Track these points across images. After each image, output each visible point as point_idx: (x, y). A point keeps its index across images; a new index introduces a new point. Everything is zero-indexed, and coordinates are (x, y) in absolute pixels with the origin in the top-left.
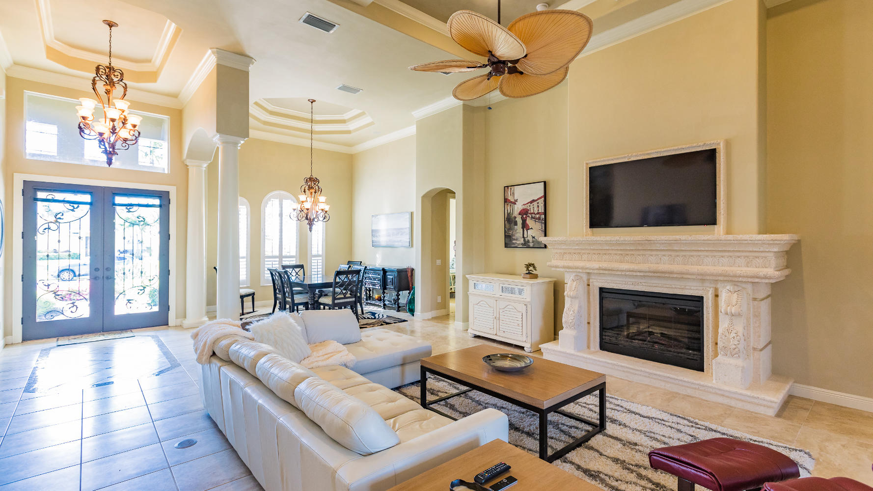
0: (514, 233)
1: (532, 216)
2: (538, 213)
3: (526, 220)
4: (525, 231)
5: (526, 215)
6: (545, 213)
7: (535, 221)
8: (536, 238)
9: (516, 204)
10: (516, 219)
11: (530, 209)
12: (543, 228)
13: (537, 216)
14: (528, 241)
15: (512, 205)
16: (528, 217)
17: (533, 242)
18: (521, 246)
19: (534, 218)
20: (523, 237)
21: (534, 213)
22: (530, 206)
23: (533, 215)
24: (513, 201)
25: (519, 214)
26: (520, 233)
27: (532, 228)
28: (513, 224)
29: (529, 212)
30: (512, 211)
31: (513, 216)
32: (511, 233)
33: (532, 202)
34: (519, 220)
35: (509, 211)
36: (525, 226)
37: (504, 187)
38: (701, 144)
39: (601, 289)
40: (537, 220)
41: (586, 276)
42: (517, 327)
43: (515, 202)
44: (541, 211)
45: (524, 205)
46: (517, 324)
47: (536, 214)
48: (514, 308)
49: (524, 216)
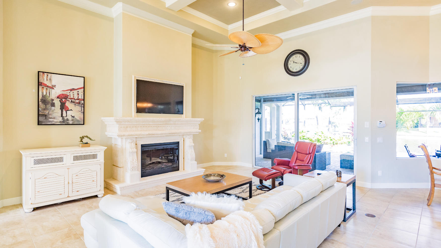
0: (50, 112)
1: (72, 101)
2: (78, 99)
3: (65, 103)
4: (64, 112)
5: (65, 99)
6: (84, 100)
8: (75, 117)
9: (53, 89)
10: (54, 102)
12: (83, 110)
13: (77, 101)
14: (67, 120)
15: (49, 89)
16: (68, 101)
18: (59, 123)
19: (74, 102)
20: (62, 116)
21: (75, 99)
22: (70, 93)
24: (50, 85)
25: (58, 97)
26: (58, 113)
27: (71, 110)
28: (49, 105)
29: (69, 97)
30: (48, 94)
31: (50, 98)
32: (47, 112)
33: (71, 90)
34: (57, 103)
35: (45, 94)
37: (39, 72)
38: (180, 83)
39: (142, 145)
40: (76, 104)
41: (135, 139)
42: (92, 183)
43: (52, 87)
44: (80, 97)
45: (63, 91)
46: (92, 181)
47: (76, 100)
48: (89, 170)
49: (63, 100)
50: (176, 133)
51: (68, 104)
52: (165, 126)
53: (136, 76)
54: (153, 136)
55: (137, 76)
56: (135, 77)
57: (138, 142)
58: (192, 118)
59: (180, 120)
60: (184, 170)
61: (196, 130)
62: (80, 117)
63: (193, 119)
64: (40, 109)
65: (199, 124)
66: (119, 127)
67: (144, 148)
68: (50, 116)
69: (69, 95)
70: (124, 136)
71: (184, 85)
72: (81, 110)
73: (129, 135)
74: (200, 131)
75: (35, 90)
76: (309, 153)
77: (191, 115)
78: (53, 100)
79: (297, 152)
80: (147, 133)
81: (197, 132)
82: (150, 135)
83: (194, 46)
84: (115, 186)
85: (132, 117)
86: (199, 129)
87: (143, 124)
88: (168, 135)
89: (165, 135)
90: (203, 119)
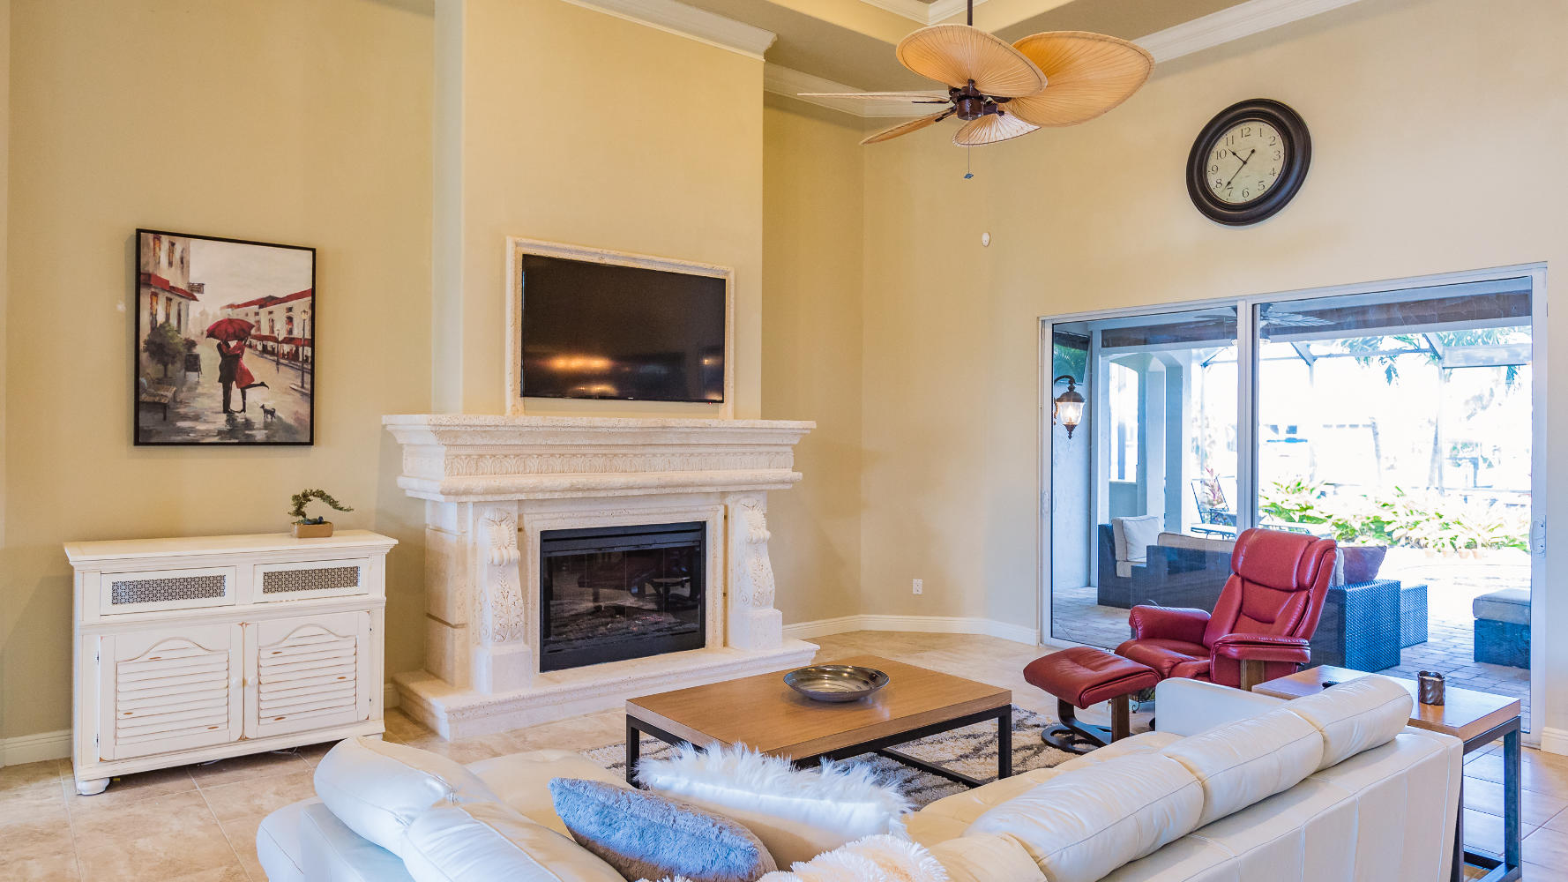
0: (182, 396)
1: (265, 347)
2: (288, 341)
3: (238, 357)
4: (236, 392)
5: (240, 339)
6: (312, 343)
7: (278, 363)
8: (278, 413)
9: (195, 299)
10: (197, 350)
11: (258, 322)
12: (308, 386)
13: (286, 348)
14: (248, 424)
15: (176, 299)
16: (250, 346)
17: (267, 426)
18: (216, 440)
19: (272, 353)
20: (226, 408)
21: (275, 340)
22: (257, 314)
23: (270, 344)
24: (182, 286)
25: (211, 334)
26: (210, 396)
27: (262, 384)
28: (178, 365)
29: (253, 332)
30: (174, 322)
31: (183, 335)
32: (170, 394)
33: (263, 303)
34: (209, 354)
35: (161, 319)
36: (231, 372)
37: (139, 231)
38: (708, 266)
39: (543, 533)
40: (282, 361)
41: (516, 508)
42: (337, 687)
43: (192, 292)
44: (297, 333)
45: (231, 306)
46: (335, 679)
47: (283, 342)
48: (325, 632)
49: (233, 344)
50: (692, 485)
51: (251, 361)
52: (642, 455)
53: (518, 239)
54: (593, 494)
55: (524, 241)
56: (517, 244)
57: (526, 518)
58: (764, 417)
59: (710, 427)
60: (725, 644)
61: (781, 470)
62: (296, 413)
63: (767, 423)
64: (143, 380)
65: (794, 447)
66: (447, 456)
67: (552, 546)
68: (182, 410)
69: (252, 322)
70: (467, 492)
71: (727, 273)
72: (303, 387)
73: (487, 492)
74: (798, 475)
75: (123, 307)
76: (1301, 587)
77: (757, 406)
78: (191, 344)
79: (1243, 580)
80: (565, 481)
81: (783, 482)
82: (578, 490)
83: (774, 101)
84: (429, 704)
85: (502, 411)
86: (794, 470)
87: (549, 442)
88: (655, 491)
89: (641, 492)
90: (812, 424)
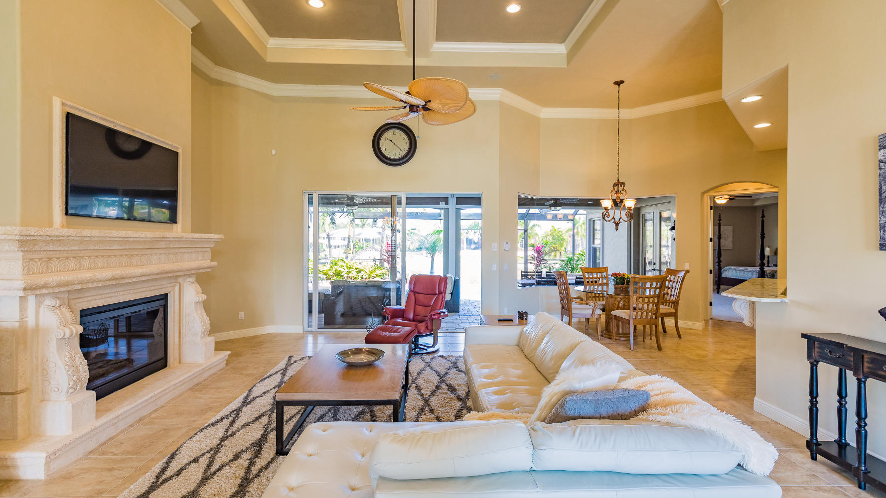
38: (169, 143)
39: (81, 311)
41: (66, 295)
52: (146, 255)
53: (65, 102)
54: (121, 281)
55: (68, 103)
56: (63, 104)
58: (192, 232)
60: (180, 362)
61: (203, 262)
63: (194, 235)
65: (211, 249)
66: (23, 260)
67: (88, 319)
70: (45, 286)
71: (178, 149)
73: (59, 285)
74: (215, 263)
76: (440, 293)
77: (190, 226)
79: (415, 293)
81: (210, 268)
82: (115, 279)
86: (212, 261)
90: (221, 236)
